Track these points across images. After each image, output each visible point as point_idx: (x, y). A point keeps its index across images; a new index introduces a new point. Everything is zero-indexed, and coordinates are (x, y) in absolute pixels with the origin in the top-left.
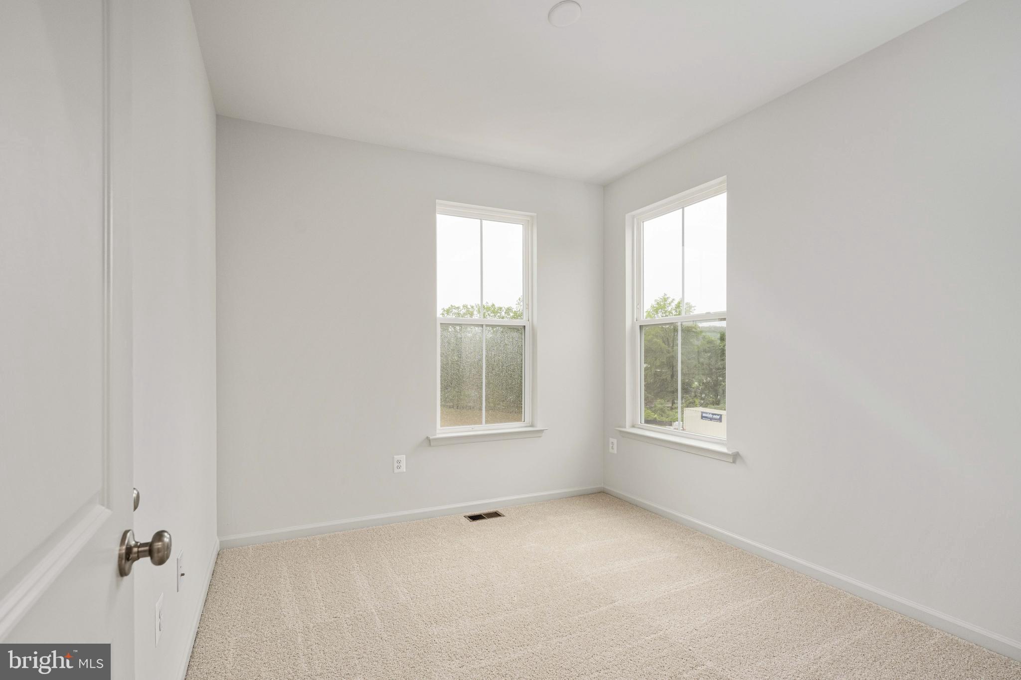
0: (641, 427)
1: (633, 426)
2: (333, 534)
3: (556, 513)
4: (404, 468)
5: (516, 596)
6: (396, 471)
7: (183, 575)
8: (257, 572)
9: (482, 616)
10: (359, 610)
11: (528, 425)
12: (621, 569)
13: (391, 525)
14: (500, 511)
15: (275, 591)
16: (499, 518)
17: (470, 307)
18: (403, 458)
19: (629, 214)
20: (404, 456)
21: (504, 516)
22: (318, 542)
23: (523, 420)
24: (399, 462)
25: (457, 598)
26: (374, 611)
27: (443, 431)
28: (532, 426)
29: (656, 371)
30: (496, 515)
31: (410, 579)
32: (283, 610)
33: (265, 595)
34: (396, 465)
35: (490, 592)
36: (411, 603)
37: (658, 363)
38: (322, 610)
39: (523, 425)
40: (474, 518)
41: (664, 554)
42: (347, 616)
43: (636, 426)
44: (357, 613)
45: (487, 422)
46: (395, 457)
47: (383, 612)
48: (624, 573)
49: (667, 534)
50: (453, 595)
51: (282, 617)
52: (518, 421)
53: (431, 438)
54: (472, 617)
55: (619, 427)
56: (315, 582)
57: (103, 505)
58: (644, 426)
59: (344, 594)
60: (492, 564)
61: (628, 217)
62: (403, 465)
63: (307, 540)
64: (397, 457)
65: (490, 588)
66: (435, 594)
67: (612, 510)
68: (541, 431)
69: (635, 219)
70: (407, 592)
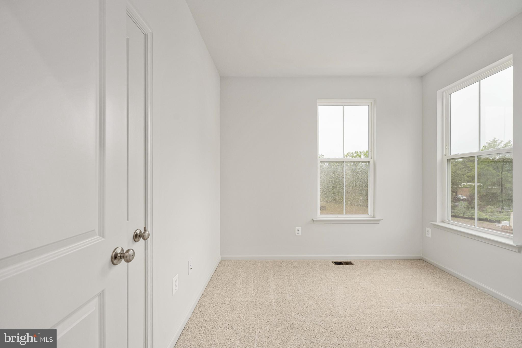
0: (447, 222)
1: (443, 222)
2: (267, 261)
3: (386, 268)
4: (300, 234)
5: (348, 309)
6: (297, 234)
7: (191, 268)
8: (231, 273)
9: (325, 316)
10: (267, 298)
11: (371, 216)
12: (421, 308)
13: (294, 261)
14: (353, 262)
15: (235, 282)
16: (351, 265)
17: (359, 152)
18: (300, 228)
19: (439, 91)
20: (301, 228)
21: (354, 265)
22: (259, 263)
23: (368, 214)
24: (298, 230)
25: (315, 303)
26: (273, 300)
27: (321, 216)
28: (374, 217)
29: (488, 188)
30: (350, 263)
31: (295, 289)
32: (236, 291)
33: (231, 283)
34: (297, 231)
35: (333, 304)
36: (292, 301)
37: (489, 183)
38: (251, 295)
39: (369, 216)
40: (337, 263)
41: (456, 305)
42: (261, 300)
43: (445, 222)
44: (266, 300)
45: (346, 213)
46: (296, 227)
47: (277, 302)
48: (422, 311)
49: (462, 292)
50: (314, 301)
51: (235, 294)
52: (366, 214)
53: (314, 220)
54: (320, 315)
55: (433, 221)
56: (253, 281)
57: (100, 236)
58: (450, 222)
59: (263, 290)
60: (340, 289)
61: (439, 93)
62: (300, 231)
63: (255, 262)
64: (297, 228)
65: (334, 302)
66: (304, 299)
67: (425, 272)
68: (380, 220)
69: (444, 93)
70: (291, 295)
